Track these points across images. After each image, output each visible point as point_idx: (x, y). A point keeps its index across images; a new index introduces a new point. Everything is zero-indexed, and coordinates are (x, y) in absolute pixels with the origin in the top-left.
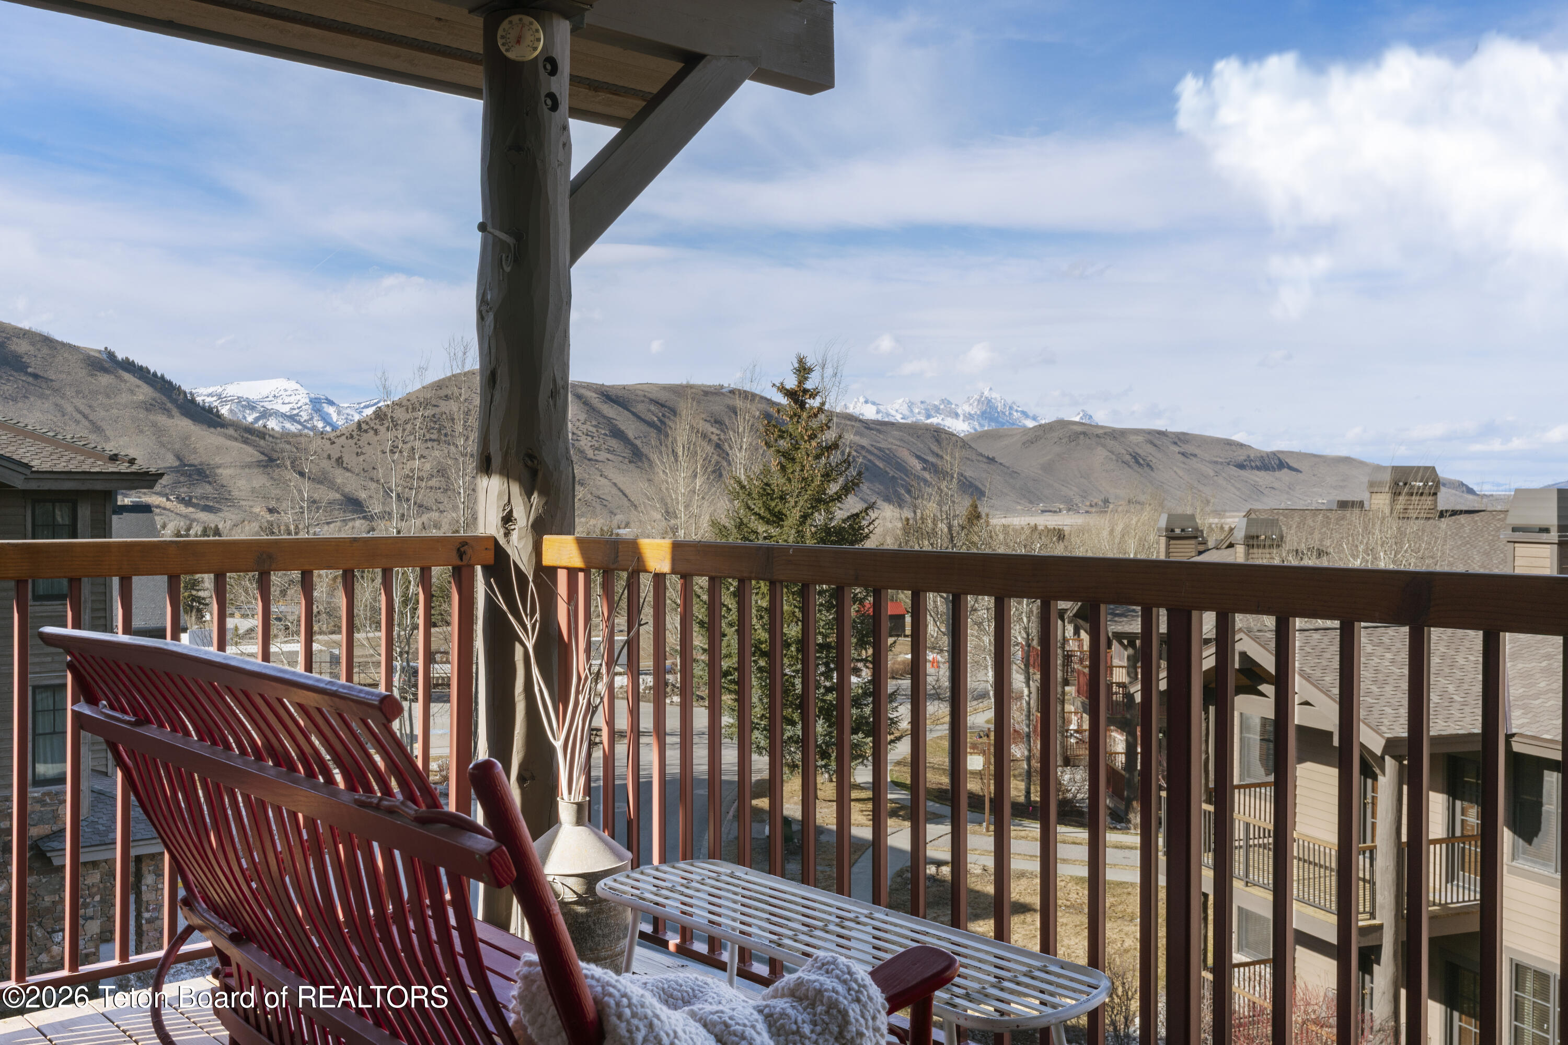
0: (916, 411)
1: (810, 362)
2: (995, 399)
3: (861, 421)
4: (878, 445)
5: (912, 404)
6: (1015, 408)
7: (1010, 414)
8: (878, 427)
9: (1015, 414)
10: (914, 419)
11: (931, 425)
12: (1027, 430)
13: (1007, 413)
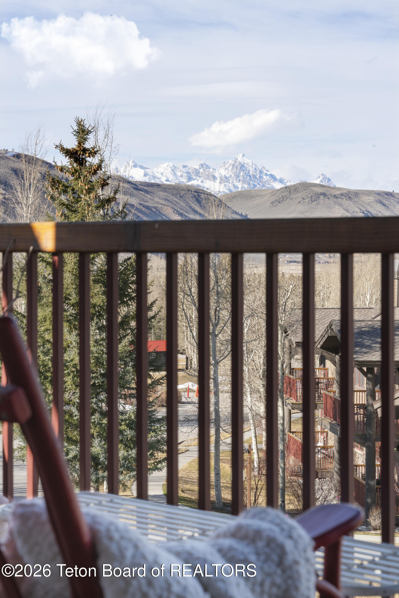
0: (179, 174)
1: (87, 125)
2: (248, 164)
3: (129, 182)
4: (146, 204)
5: (175, 168)
6: (265, 171)
7: (260, 177)
8: (146, 188)
9: (265, 177)
10: (177, 181)
11: (192, 186)
12: (275, 192)
13: (258, 176)
